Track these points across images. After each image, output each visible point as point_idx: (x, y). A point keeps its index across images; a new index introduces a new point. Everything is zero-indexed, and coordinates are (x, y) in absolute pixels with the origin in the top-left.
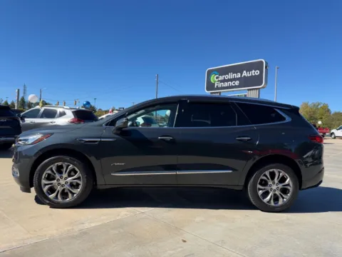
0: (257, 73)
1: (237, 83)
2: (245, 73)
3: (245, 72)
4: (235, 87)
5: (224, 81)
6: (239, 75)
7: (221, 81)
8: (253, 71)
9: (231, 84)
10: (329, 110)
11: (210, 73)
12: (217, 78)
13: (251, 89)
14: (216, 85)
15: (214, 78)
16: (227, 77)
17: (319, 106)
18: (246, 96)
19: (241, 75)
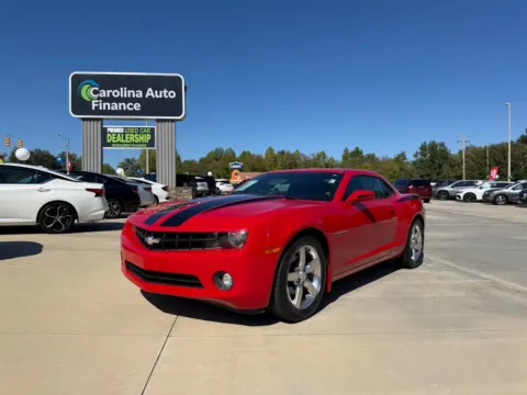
0: (172, 94)
1: (137, 106)
2: (150, 92)
3: (150, 89)
4: (134, 113)
5: (111, 100)
6: (140, 94)
7: (105, 100)
8: (165, 92)
9: (127, 107)
11: (78, 81)
12: (95, 92)
13: (162, 120)
14: (94, 106)
15: (87, 92)
16: (116, 93)
18: (152, 130)
19: (144, 94)
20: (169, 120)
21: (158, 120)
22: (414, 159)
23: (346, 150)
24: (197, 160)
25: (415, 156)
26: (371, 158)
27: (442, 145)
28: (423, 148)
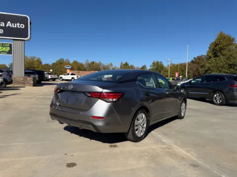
0: (22, 26)
1: (1, 31)
2: (9, 24)
3: (9, 22)
6: (3, 24)
8: (18, 24)
10: (41, 63)
13: (16, 40)
17: (35, 59)
18: (11, 45)
19: (6, 24)
20: (20, 40)
21: (14, 40)
22: (150, 68)
23: (122, 63)
24: (51, 64)
25: (151, 67)
26: (132, 67)
27: (161, 62)
28: (154, 63)
